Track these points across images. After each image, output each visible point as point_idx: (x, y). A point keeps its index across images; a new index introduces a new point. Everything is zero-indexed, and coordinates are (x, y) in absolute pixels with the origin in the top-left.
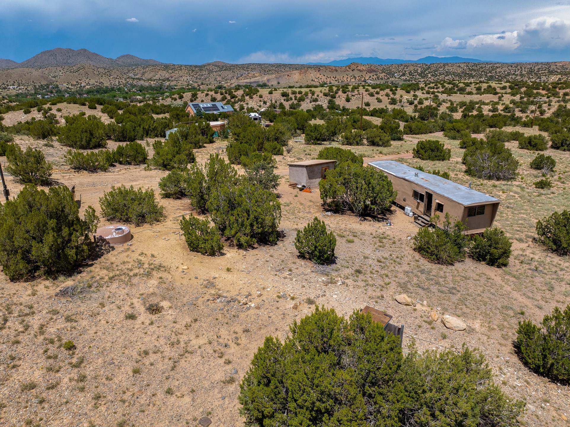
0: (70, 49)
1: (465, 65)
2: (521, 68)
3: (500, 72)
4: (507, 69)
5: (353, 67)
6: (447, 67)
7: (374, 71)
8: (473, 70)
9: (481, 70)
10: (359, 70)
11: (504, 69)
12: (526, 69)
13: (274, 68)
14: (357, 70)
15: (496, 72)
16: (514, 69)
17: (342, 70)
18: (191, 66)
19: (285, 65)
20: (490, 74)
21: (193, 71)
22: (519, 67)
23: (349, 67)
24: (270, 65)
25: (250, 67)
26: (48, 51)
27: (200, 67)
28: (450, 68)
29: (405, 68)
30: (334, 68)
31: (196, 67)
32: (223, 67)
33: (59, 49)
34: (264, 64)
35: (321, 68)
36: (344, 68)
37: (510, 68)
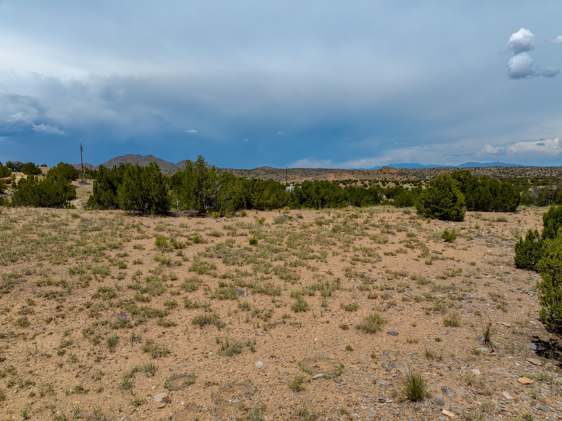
0: (139, 155)
1: (496, 168)
2: (551, 170)
3: (529, 175)
4: (537, 172)
5: (384, 170)
6: (477, 171)
7: (405, 174)
8: (503, 173)
9: (511, 173)
10: (391, 173)
11: (534, 171)
12: (557, 172)
13: (315, 172)
14: (389, 173)
15: (526, 175)
16: (545, 172)
17: (374, 173)
18: (241, 170)
19: (326, 170)
20: (519, 177)
21: (242, 174)
22: (549, 170)
23: (381, 170)
24: (312, 169)
25: (294, 171)
26: (121, 157)
27: (249, 171)
28: (481, 171)
29: (437, 171)
30: (366, 172)
31: (245, 171)
32: (270, 171)
33: (130, 155)
34: (306, 169)
35: (355, 172)
36: (376, 171)
37: (540, 171)
